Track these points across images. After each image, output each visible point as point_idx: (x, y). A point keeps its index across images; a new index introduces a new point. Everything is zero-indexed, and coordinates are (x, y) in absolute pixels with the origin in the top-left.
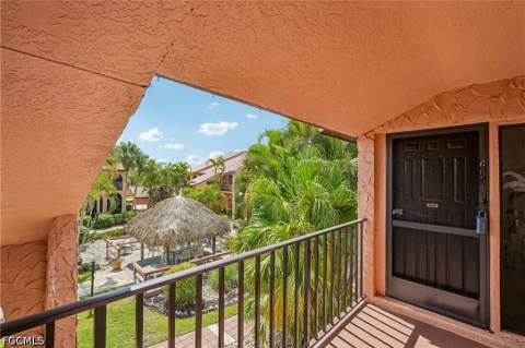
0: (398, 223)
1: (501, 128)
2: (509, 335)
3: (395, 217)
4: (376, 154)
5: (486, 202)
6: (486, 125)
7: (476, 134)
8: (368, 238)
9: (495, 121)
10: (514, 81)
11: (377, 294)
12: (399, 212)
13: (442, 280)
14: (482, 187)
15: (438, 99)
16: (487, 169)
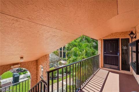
0: (105, 55)
1: (121, 39)
2: (123, 71)
3: (105, 54)
4: (101, 43)
5: (119, 51)
6: (119, 39)
7: (118, 40)
8: (100, 57)
9: (120, 38)
10: (123, 32)
11: (102, 67)
12: (106, 53)
13: (113, 64)
14: (119, 48)
15: (112, 34)
16: (119, 45)
